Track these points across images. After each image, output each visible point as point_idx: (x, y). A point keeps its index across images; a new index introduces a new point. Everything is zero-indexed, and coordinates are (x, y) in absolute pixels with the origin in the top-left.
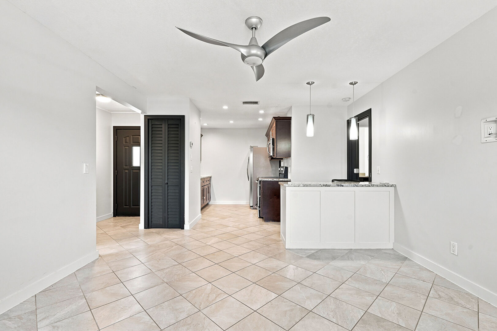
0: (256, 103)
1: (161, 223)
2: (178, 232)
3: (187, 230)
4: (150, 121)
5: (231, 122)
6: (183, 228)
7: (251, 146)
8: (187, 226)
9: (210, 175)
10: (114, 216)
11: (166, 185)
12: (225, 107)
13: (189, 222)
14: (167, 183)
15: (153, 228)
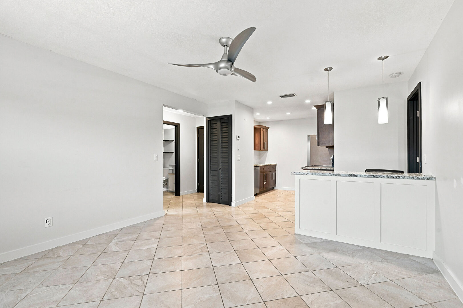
0: (293, 95)
1: (217, 200)
2: (227, 207)
3: (234, 207)
4: (210, 121)
5: (288, 114)
6: (230, 205)
7: (308, 135)
8: (233, 204)
9: (276, 163)
10: (198, 192)
11: (220, 170)
12: (269, 103)
13: (235, 201)
14: (220, 169)
15: (212, 202)
